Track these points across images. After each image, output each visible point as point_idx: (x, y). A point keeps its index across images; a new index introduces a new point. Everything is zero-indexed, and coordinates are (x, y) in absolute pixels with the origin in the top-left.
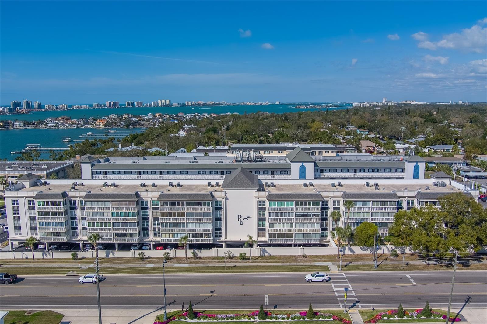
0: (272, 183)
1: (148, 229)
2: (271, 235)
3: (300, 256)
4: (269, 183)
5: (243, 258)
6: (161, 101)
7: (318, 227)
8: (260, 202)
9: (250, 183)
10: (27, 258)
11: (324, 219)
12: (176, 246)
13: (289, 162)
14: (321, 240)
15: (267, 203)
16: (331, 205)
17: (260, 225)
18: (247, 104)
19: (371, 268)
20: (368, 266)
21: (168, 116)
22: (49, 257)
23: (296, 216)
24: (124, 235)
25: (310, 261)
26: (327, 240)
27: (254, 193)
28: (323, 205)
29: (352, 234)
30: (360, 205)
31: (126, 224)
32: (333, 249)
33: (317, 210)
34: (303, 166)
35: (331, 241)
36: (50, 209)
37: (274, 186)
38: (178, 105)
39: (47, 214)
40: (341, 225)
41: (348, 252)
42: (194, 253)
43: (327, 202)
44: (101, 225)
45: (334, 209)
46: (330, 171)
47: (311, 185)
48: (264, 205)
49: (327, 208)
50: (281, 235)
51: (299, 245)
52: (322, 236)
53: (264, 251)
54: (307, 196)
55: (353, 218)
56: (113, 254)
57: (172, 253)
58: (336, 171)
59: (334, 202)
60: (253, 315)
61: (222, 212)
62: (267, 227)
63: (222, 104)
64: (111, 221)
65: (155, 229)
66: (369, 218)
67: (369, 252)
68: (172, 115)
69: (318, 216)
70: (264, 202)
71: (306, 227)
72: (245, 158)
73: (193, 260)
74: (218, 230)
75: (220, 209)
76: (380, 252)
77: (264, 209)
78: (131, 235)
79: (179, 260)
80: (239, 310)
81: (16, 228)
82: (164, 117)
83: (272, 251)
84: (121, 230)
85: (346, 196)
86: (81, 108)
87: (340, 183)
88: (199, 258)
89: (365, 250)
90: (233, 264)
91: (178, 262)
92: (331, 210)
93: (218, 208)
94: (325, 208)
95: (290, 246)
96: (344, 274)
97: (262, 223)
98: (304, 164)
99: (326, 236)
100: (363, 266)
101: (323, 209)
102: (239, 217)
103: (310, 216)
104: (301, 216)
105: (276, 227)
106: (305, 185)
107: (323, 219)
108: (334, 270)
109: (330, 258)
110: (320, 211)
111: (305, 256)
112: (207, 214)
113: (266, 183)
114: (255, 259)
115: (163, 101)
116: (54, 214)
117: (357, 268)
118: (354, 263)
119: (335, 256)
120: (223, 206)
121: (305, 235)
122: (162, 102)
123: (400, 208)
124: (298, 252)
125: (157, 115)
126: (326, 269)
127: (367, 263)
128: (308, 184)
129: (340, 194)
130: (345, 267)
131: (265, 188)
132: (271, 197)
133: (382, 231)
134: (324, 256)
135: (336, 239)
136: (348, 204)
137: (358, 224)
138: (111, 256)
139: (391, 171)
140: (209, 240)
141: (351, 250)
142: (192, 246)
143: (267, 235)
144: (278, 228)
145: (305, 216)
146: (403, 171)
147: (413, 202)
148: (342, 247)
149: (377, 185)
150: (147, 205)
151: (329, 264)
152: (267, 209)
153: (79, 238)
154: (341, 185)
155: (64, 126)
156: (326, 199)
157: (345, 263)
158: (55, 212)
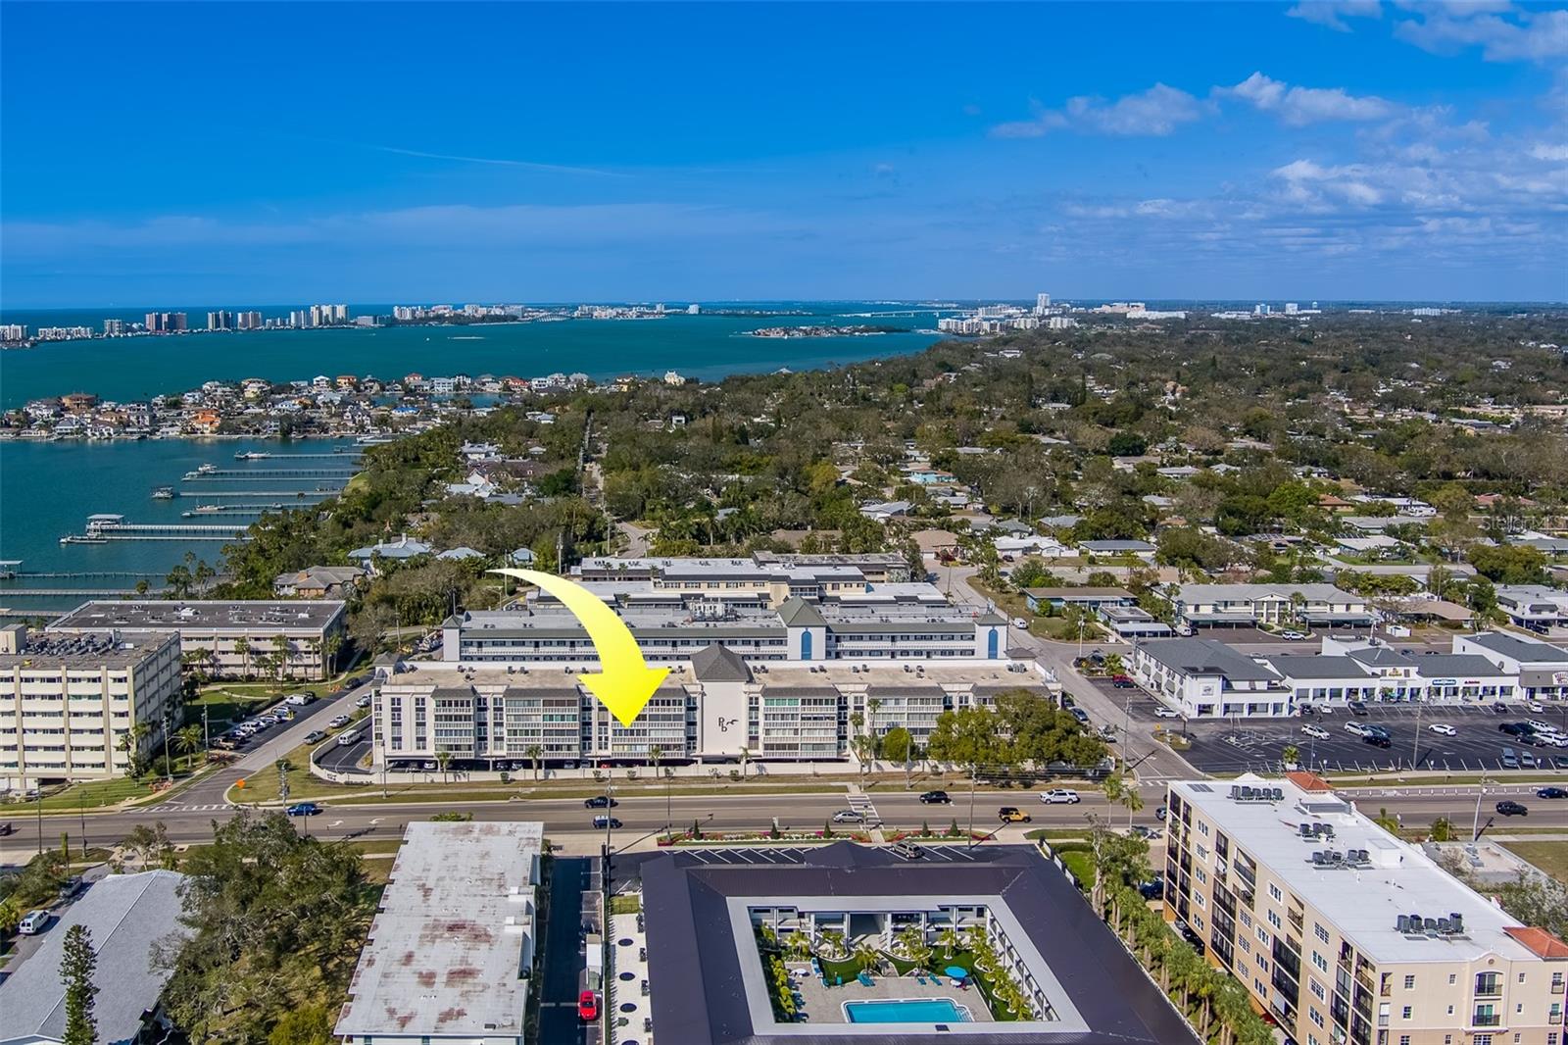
0: (763, 667)
1: (590, 738)
2: (767, 747)
3: (810, 775)
4: (759, 667)
5: (735, 777)
6: (319, 309)
7: (834, 734)
8: (751, 699)
9: (736, 672)
10: (432, 782)
11: (842, 723)
12: (642, 763)
13: (784, 626)
14: (838, 754)
15: (762, 701)
16: (851, 703)
17: (750, 732)
18: (595, 314)
19: (903, 788)
20: (899, 786)
21: (376, 387)
22: (464, 780)
23: (803, 719)
24: (558, 747)
25: (823, 781)
26: (847, 753)
27: (743, 686)
28: (840, 702)
29: (879, 745)
30: (891, 703)
31: (561, 732)
32: (853, 766)
33: (833, 710)
34: (807, 632)
35: (852, 754)
36: (453, 711)
37: (767, 672)
38: (375, 323)
39: (448, 718)
40: (866, 732)
41: (874, 769)
42: (667, 771)
43: (846, 698)
44: (527, 734)
45: (856, 708)
46: (851, 638)
47: (823, 670)
48: (757, 703)
49: (846, 708)
50: (782, 747)
51: (807, 761)
52: (839, 747)
53: (761, 768)
54: (817, 691)
55: (881, 723)
56: (554, 774)
57: (638, 770)
58: (861, 638)
59: (856, 698)
60: (765, 835)
61: (698, 713)
62: (762, 735)
63: (515, 318)
64: (542, 728)
65: (600, 738)
66: (904, 724)
67: (903, 769)
68: (389, 384)
69: (833, 719)
70: (757, 699)
71: (817, 734)
72: (708, 613)
73: (667, 780)
74: (691, 739)
75: (695, 709)
76: (917, 769)
77: (757, 709)
78: (569, 747)
79: (648, 781)
80: (748, 831)
81: (394, 739)
82: (366, 388)
83: (772, 769)
84: (555, 740)
85: (871, 691)
86: (69, 337)
87: (865, 666)
88: (673, 778)
89: (898, 766)
90: (724, 785)
91: (648, 784)
92: (850, 712)
93: (691, 709)
94: (843, 708)
95: (794, 761)
96: (867, 796)
97: (753, 729)
98: (810, 630)
99: (845, 747)
100: (893, 786)
101: (840, 708)
102: (721, 721)
103: (821, 719)
104: (810, 719)
105: (774, 734)
106: (813, 670)
107: (840, 723)
108: (855, 791)
109: (851, 777)
110: (836, 712)
111: (816, 775)
112: (678, 717)
113: (755, 668)
114: (751, 779)
115: (326, 310)
116: (458, 718)
117: (885, 788)
118: (881, 783)
119: (857, 774)
120: (699, 704)
121: (816, 746)
122: (321, 313)
123: (949, 707)
124: (808, 769)
125: (343, 381)
126: (845, 789)
127: (897, 783)
128: (817, 667)
129: (864, 688)
130: (868, 788)
131: (755, 675)
132: (767, 692)
133: (921, 741)
134: (841, 775)
135: (858, 751)
136: (874, 703)
137: (889, 730)
138: (551, 777)
139: (953, 638)
140: (681, 755)
141: (878, 766)
142: (663, 763)
143: (761, 746)
144: (777, 737)
145: (815, 718)
146: (973, 638)
147: (967, 698)
148: (866, 762)
149: (922, 670)
150: (590, 703)
151: (849, 784)
152: (761, 709)
153: (488, 754)
154: (867, 671)
155: (102, 434)
156: (844, 695)
157: (870, 783)
158: (460, 716)
